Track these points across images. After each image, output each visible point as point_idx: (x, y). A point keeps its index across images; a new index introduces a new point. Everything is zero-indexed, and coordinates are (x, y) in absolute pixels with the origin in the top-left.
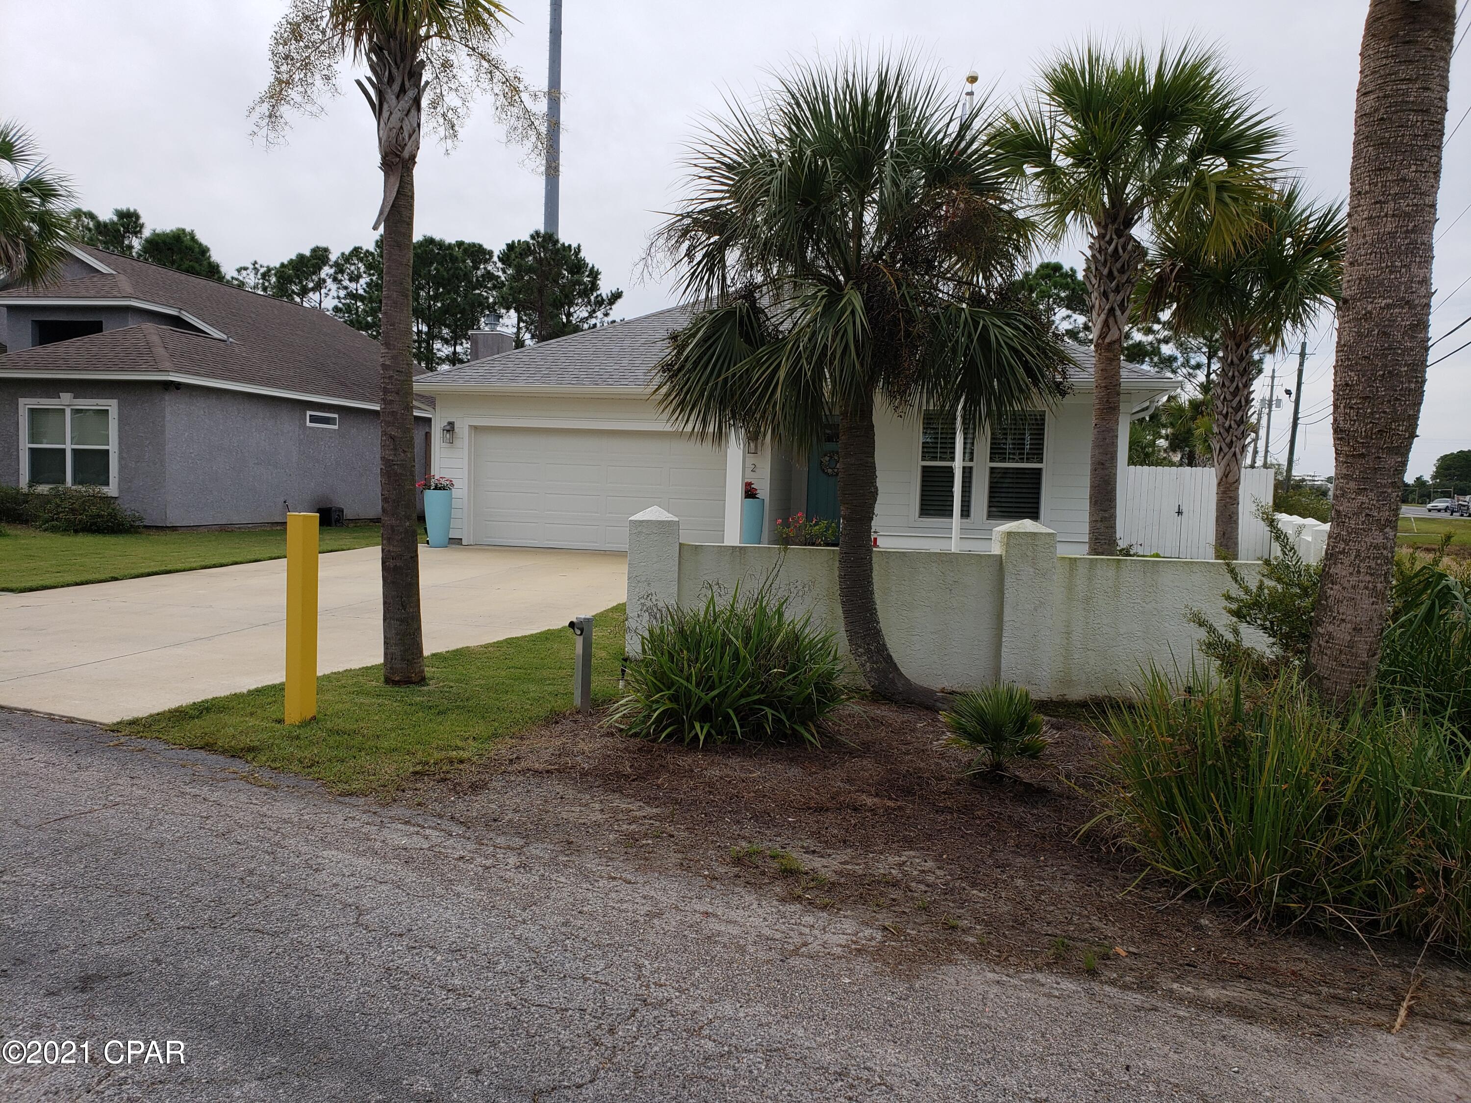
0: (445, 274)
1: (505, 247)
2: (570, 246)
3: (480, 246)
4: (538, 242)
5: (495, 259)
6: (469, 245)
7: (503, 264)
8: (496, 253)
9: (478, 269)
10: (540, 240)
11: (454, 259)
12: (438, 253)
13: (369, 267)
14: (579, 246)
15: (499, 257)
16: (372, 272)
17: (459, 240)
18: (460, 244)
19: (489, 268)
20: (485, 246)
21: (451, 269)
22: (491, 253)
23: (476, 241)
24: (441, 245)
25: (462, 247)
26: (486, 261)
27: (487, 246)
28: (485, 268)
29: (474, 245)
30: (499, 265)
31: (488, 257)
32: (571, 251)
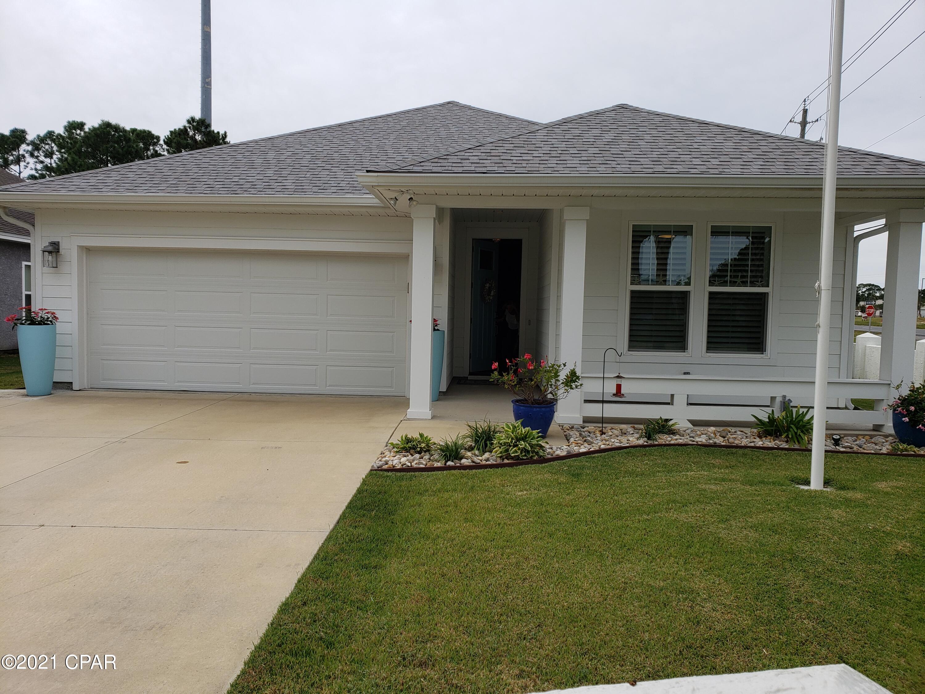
0: (120, 150)
1: (169, 134)
2: (218, 133)
3: (149, 132)
4: (193, 126)
5: (162, 142)
6: (141, 131)
7: (167, 146)
8: (162, 138)
9: (149, 149)
10: (195, 124)
11: (128, 140)
12: (114, 135)
13: (60, 146)
14: (225, 133)
15: (164, 141)
16: (63, 150)
17: (133, 127)
18: (134, 131)
19: (157, 149)
20: (153, 132)
21: (124, 147)
22: (158, 138)
23: (147, 128)
24: (117, 128)
25: (135, 133)
26: (155, 144)
27: (155, 132)
28: (154, 149)
29: (144, 131)
30: (165, 147)
31: (155, 140)
32: (219, 136)
